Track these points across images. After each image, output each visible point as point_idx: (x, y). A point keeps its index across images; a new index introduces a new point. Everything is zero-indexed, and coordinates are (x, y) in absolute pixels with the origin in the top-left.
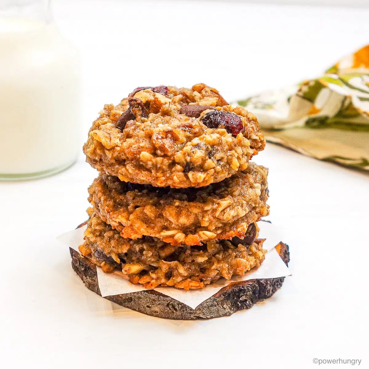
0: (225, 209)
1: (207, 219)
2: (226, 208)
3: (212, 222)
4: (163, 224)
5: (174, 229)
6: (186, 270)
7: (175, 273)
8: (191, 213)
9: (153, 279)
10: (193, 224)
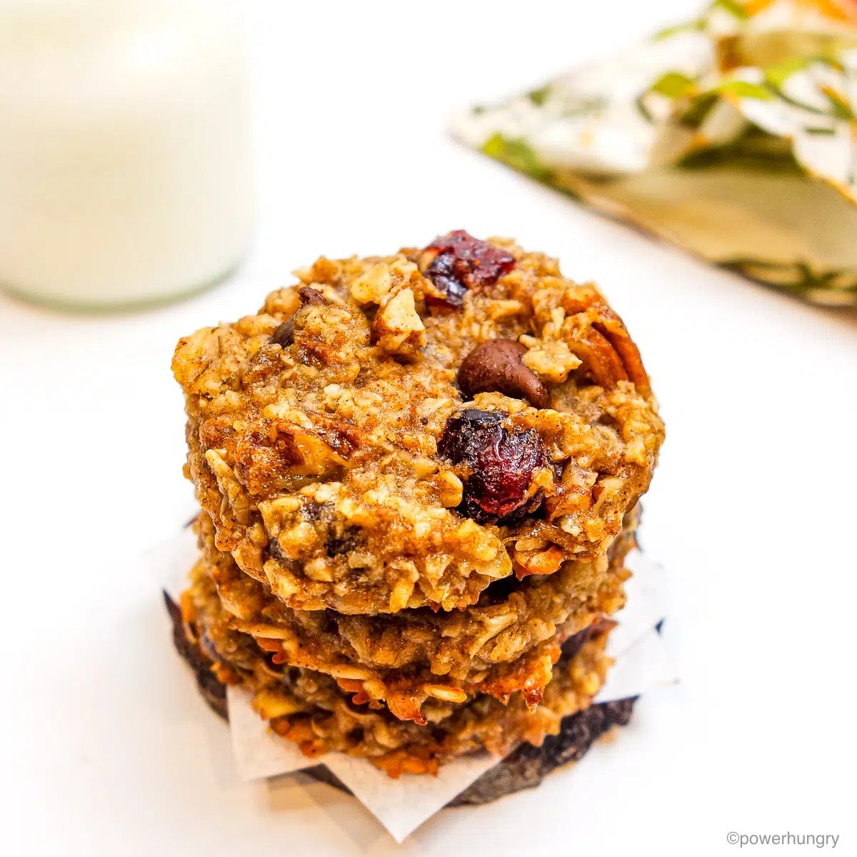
0: (495, 637)
1: (445, 660)
2: (500, 633)
3: (458, 664)
4: (339, 649)
5: (363, 667)
6: (392, 736)
7: (369, 737)
8: (406, 641)
9: (317, 737)
10: (412, 663)
